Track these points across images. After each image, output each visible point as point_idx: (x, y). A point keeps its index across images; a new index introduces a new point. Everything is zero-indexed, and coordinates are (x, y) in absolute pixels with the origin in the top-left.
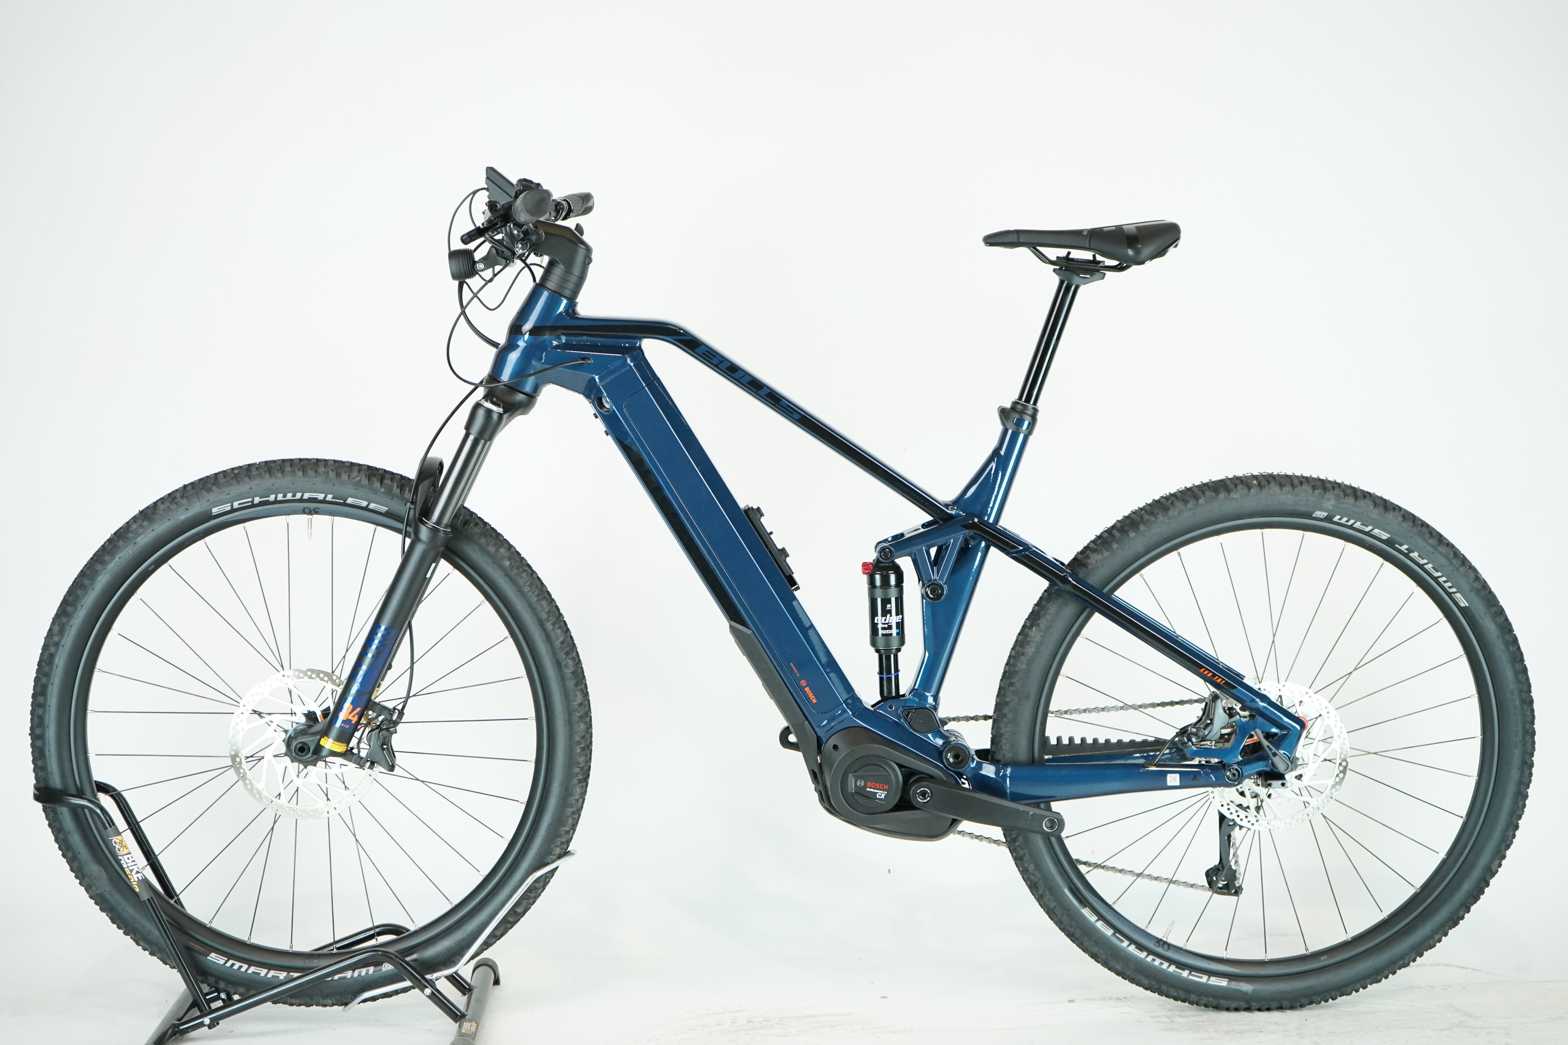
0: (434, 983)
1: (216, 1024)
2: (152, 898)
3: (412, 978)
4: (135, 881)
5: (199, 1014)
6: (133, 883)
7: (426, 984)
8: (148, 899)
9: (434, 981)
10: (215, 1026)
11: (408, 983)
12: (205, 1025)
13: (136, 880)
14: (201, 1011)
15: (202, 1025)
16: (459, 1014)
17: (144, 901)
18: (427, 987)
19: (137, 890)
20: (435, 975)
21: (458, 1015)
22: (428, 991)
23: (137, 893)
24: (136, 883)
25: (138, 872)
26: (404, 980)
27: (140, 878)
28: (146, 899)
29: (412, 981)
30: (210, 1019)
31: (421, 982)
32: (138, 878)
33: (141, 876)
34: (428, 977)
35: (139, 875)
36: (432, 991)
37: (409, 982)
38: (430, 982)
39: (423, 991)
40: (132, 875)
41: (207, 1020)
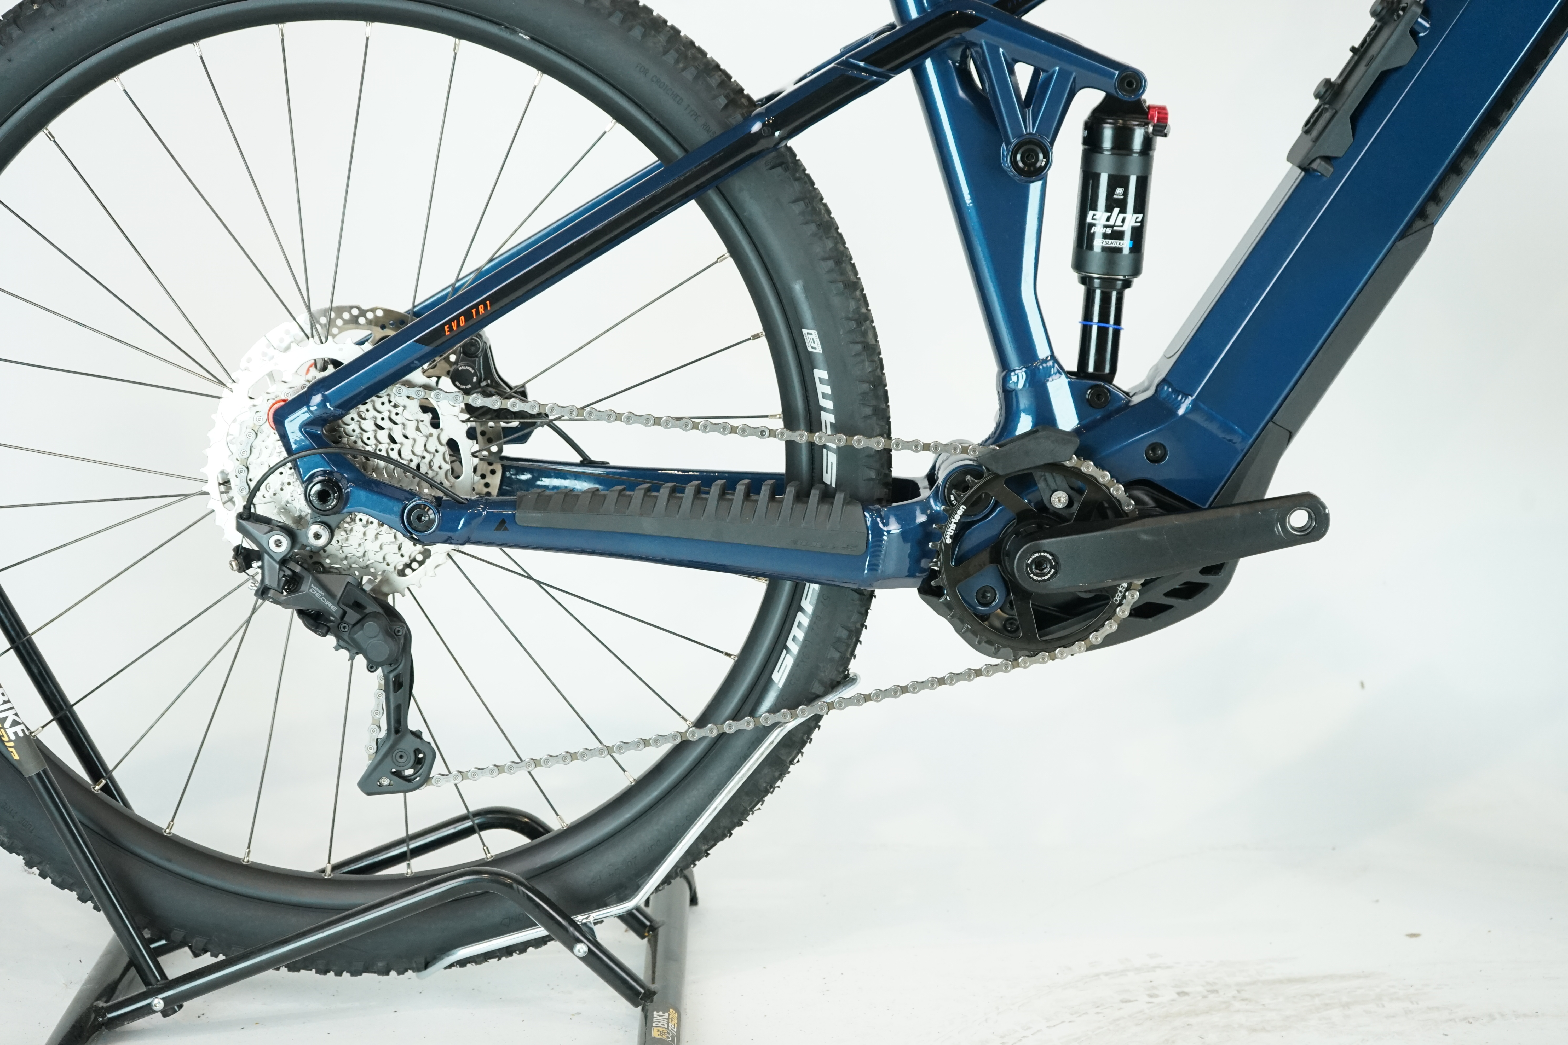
0: (592, 930)
1: (176, 1008)
2: (44, 771)
3: (548, 921)
4: (10, 741)
5: (143, 989)
6: (7, 744)
7: (577, 934)
8: (38, 775)
9: (592, 926)
10: (175, 1012)
11: (540, 932)
12: (155, 1012)
13: (13, 737)
14: (147, 983)
15: (148, 1010)
16: (643, 991)
17: (31, 778)
18: (579, 941)
19: (16, 757)
20: (594, 915)
21: (640, 993)
22: (581, 949)
23: (16, 764)
24: (12, 744)
25: (15, 723)
26: (532, 925)
27: (21, 734)
28: (33, 773)
29: (547, 928)
30: (163, 999)
31: (567, 930)
32: (16, 734)
33: (23, 730)
34: (579, 919)
35: (18, 729)
36: (589, 949)
37: (542, 929)
38: (584, 928)
39: (571, 948)
40: (5, 729)
41: (158, 1003)
